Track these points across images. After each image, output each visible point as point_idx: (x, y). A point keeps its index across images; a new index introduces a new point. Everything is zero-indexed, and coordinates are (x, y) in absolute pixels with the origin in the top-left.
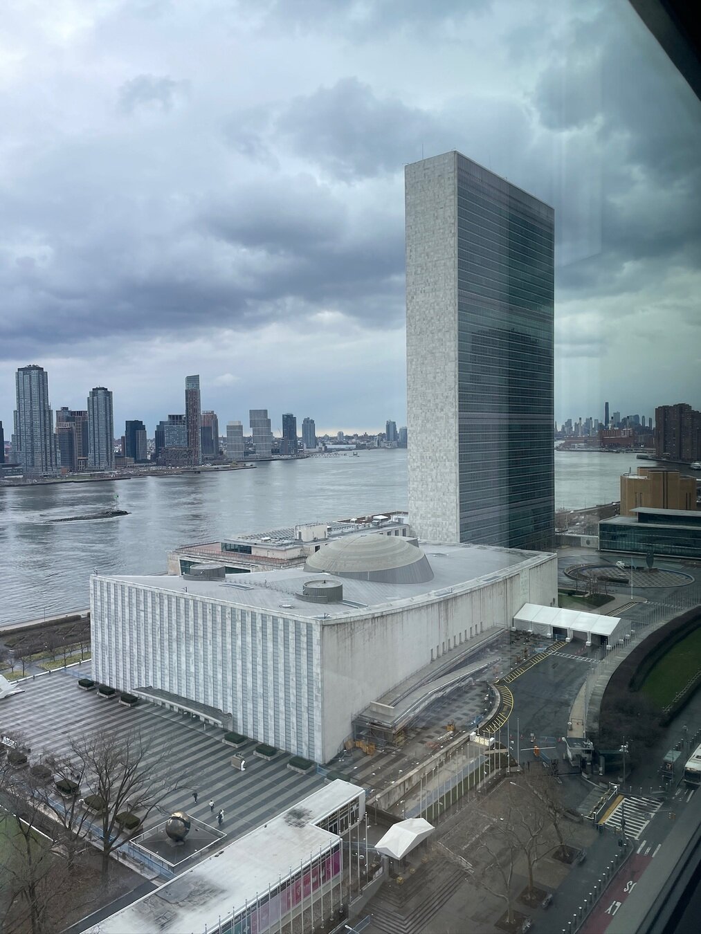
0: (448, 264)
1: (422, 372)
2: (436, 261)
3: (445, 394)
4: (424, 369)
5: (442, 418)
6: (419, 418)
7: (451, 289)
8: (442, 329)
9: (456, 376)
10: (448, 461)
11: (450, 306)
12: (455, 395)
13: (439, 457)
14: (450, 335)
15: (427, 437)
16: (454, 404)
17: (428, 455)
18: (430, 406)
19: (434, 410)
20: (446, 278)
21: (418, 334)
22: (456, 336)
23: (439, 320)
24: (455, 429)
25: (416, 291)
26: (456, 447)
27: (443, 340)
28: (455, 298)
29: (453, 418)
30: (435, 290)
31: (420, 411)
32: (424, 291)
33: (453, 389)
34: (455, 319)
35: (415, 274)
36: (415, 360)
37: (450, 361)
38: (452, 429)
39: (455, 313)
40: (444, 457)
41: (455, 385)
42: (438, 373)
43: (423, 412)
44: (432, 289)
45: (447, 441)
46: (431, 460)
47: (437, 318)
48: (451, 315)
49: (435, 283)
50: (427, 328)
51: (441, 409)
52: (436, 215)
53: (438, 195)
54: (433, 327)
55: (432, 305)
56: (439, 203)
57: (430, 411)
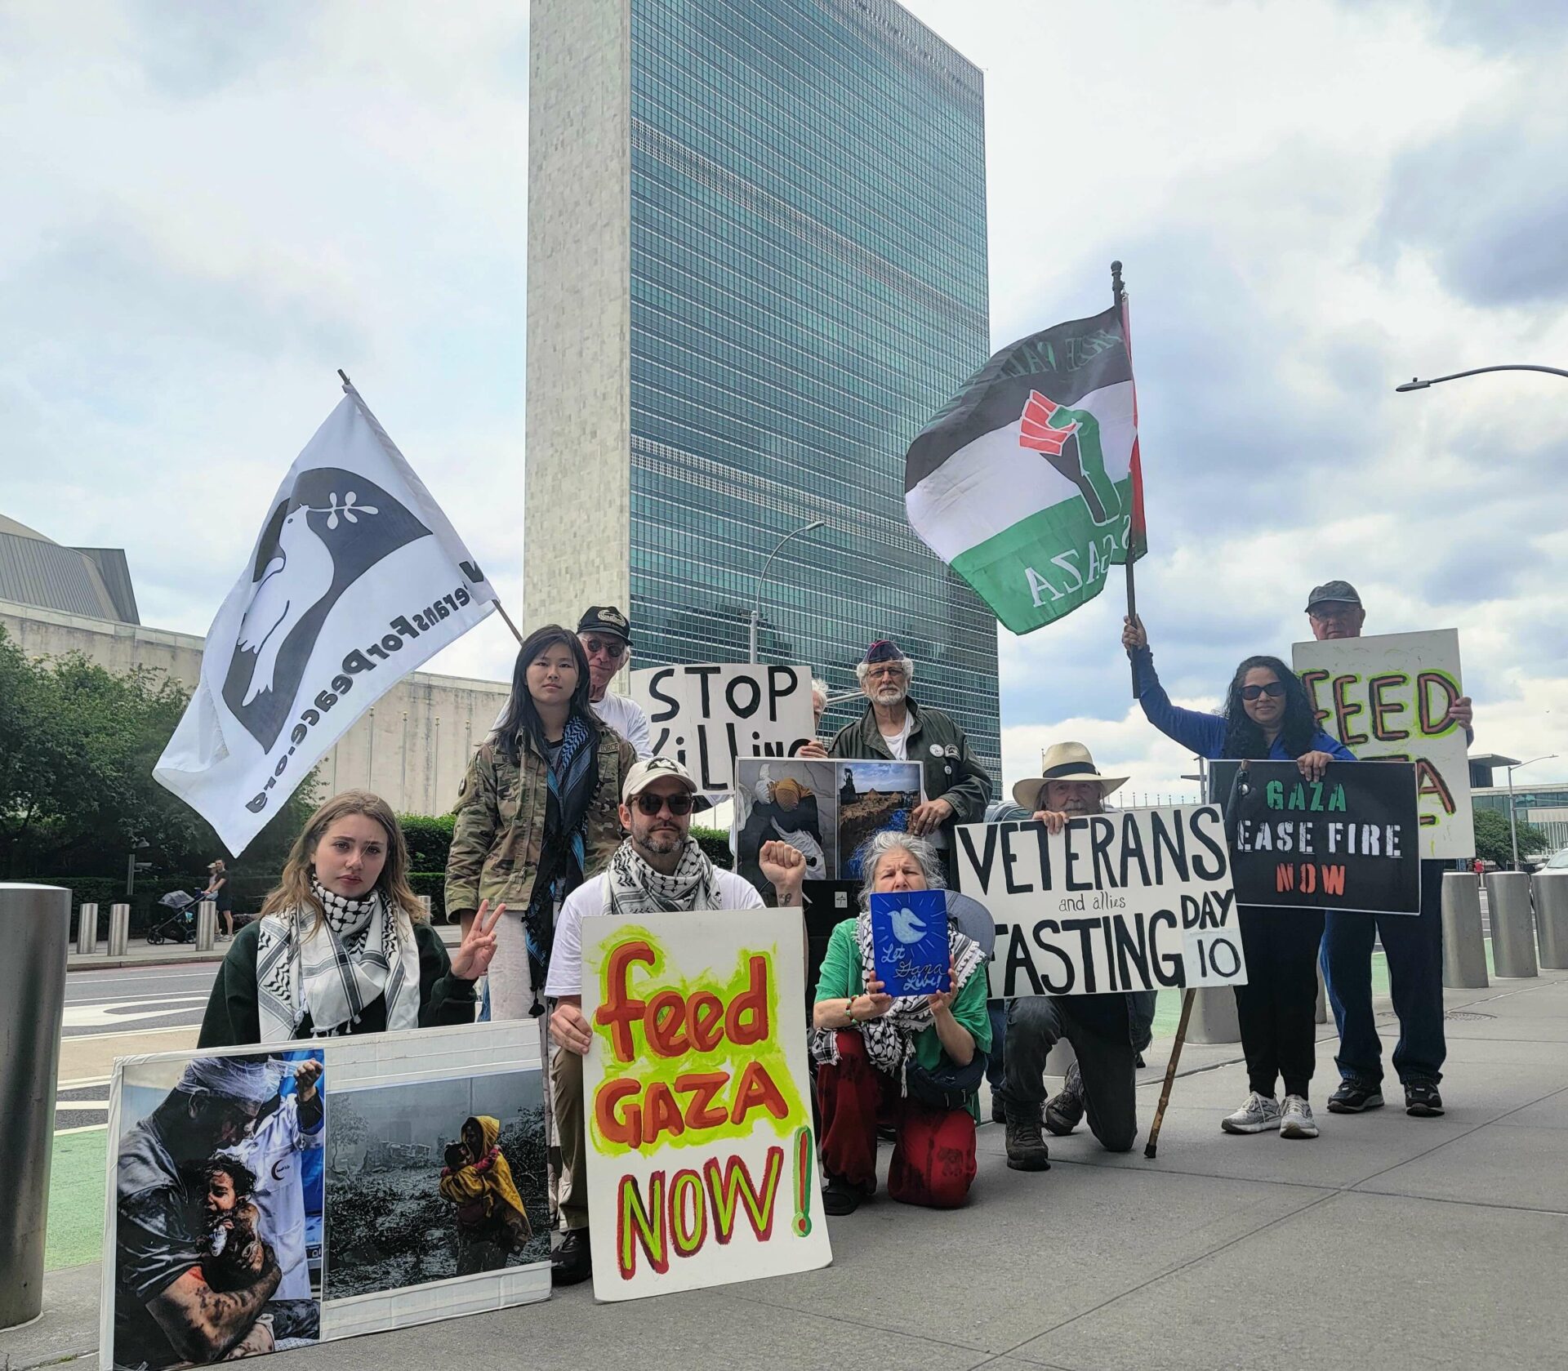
1: (555, 350)
2: (586, 59)
3: (602, 390)
4: (560, 338)
5: (592, 455)
6: (546, 469)
7: (615, 115)
8: (596, 223)
9: (624, 334)
10: (605, 569)
11: (611, 161)
12: (622, 386)
13: (586, 563)
14: (612, 232)
15: (561, 518)
16: (619, 412)
17: (563, 566)
18: (570, 432)
19: (579, 439)
20: (607, 91)
21: (549, 253)
22: (623, 233)
23: (590, 204)
24: (622, 477)
25: (547, 148)
26: (622, 526)
27: (599, 251)
28: (623, 137)
29: (616, 449)
30: (584, 130)
31: (551, 451)
32: (562, 142)
33: (616, 371)
34: (622, 187)
35: (545, 109)
36: (541, 322)
37: (611, 300)
38: (614, 478)
39: (622, 174)
40: (597, 561)
41: (621, 361)
42: (588, 338)
43: (557, 451)
44: (578, 132)
45: (605, 516)
46: (568, 576)
47: (589, 198)
48: (615, 180)
49: (584, 114)
50: (566, 232)
51: (592, 434)
54: (579, 226)
55: (578, 171)
57: (569, 444)
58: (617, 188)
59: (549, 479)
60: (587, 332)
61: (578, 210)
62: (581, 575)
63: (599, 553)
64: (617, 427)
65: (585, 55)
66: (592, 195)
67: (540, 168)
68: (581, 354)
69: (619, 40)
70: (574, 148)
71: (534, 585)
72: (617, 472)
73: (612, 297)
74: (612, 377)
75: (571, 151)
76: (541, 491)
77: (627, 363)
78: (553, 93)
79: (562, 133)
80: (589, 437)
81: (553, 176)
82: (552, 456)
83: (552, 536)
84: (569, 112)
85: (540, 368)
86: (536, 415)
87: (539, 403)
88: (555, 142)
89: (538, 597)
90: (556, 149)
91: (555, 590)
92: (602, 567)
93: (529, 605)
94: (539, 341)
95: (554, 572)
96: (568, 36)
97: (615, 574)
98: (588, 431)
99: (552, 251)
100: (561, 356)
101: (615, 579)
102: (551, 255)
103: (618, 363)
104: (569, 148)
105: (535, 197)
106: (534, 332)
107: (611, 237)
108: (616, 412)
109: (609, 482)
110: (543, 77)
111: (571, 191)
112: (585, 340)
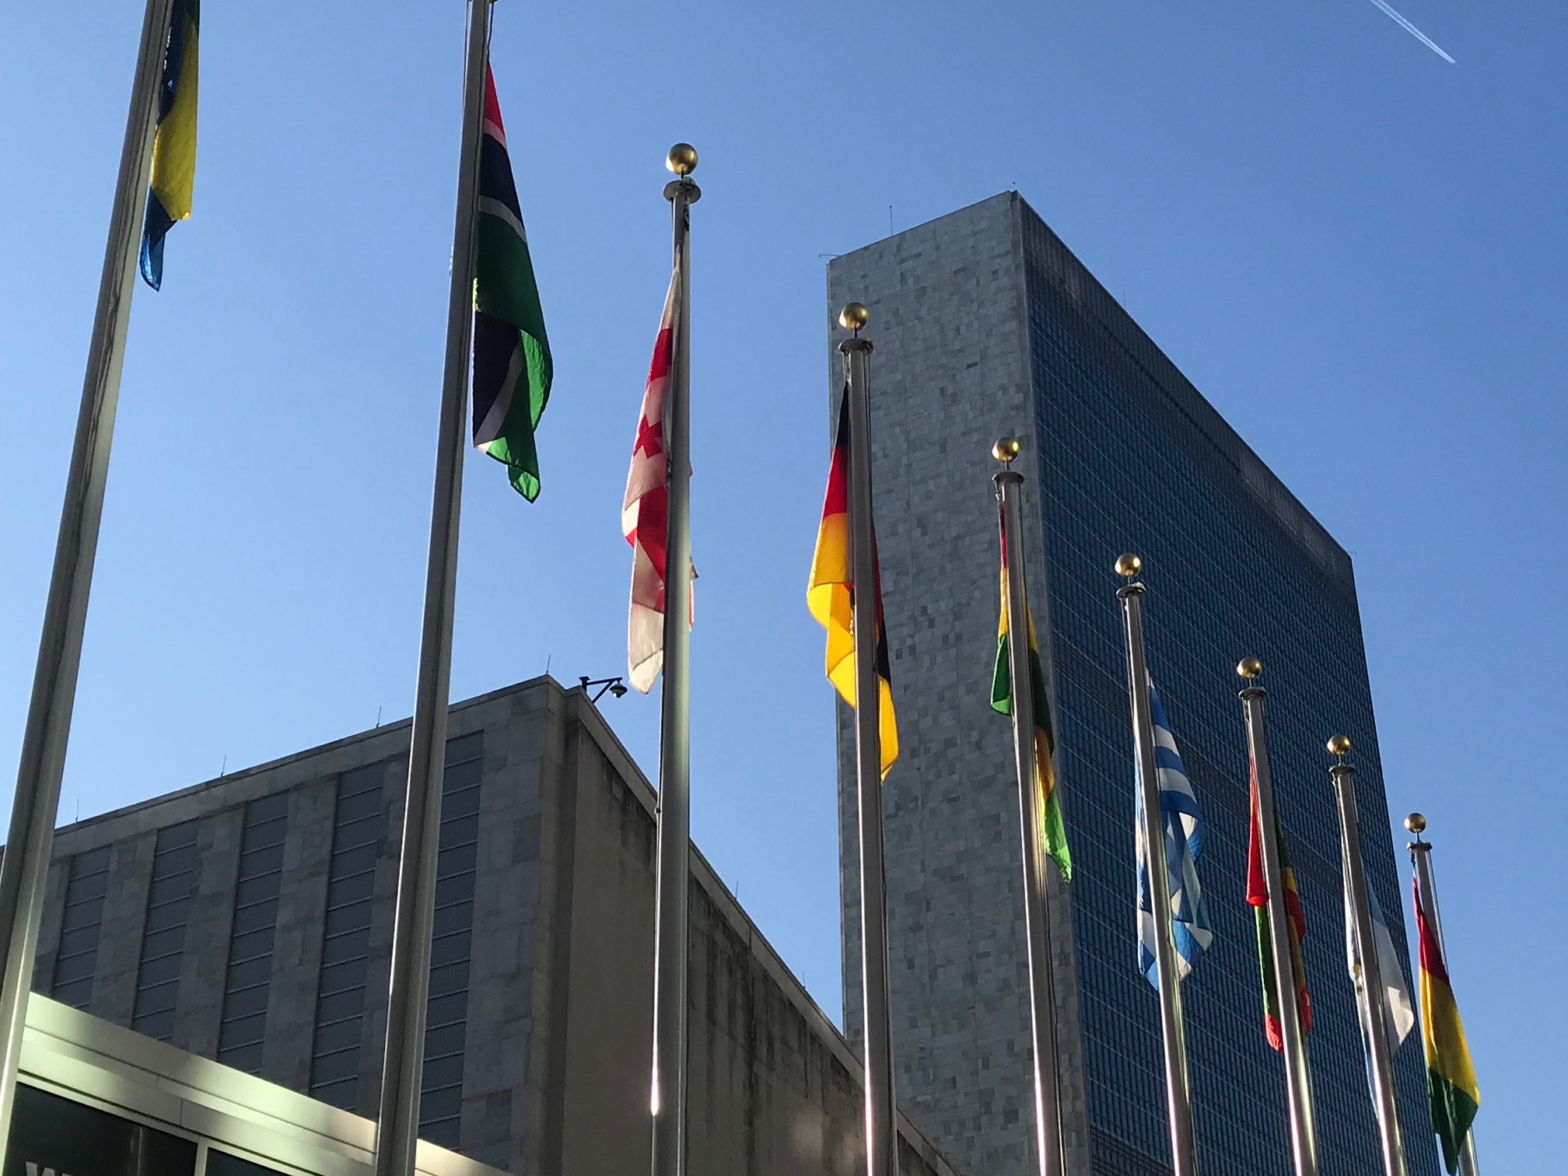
1: (911, 966)
2: (959, 537)
19: (976, 1120)
23: (978, 746)
30: (959, 637)
32: (912, 649)
42: (988, 954)
44: (946, 638)
47: (975, 736)
50: (928, 784)
51: (1006, 1114)
52: (950, 390)
53: (958, 330)
54: (955, 777)
55: (947, 693)
56: (960, 350)
57: (954, 1128)
60: (982, 946)
61: (951, 753)
65: (954, 534)
68: (971, 978)
70: (939, 660)
75: (933, 663)
79: (912, 636)
80: (1000, 1119)
84: (924, 610)
96: (916, 499)
100: (926, 979)
104: (926, 661)
111: (935, 720)
112: (981, 956)
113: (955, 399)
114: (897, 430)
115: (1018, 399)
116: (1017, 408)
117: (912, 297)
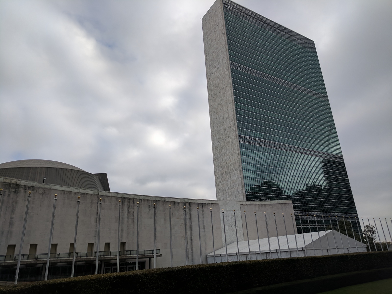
0: (223, 50)
1: (217, 119)
3: (230, 125)
4: (218, 115)
5: (229, 142)
6: (218, 148)
7: (226, 62)
8: (224, 87)
9: (234, 111)
10: (236, 170)
11: (226, 72)
12: (235, 123)
13: (230, 169)
14: (228, 88)
15: (223, 159)
16: (235, 130)
17: (224, 171)
18: (222, 137)
19: (225, 138)
20: (223, 58)
21: (213, 97)
22: (231, 87)
23: (222, 83)
24: (237, 146)
25: (210, 74)
26: (239, 158)
27: (225, 93)
28: (228, 66)
29: (235, 139)
30: (219, 68)
31: (218, 143)
32: (214, 72)
33: (233, 120)
34: (229, 77)
35: (209, 66)
36: (213, 113)
37: (230, 104)
38: (235, 147)
39: (229, 74)
40: (233, 169)
41: (234, 117)
42: (225, 114)
43: (220, 143)
44: (217, 68)
45: (234, 157)
46: (226, 174)
47: (221, 82)
48: (227, 76)
49: (218, 64)
50: (217, 91)
51: (228, 137)
52: (215, 31)
53: (216, 21)
54: (220, 89)
55: (218, 77)
56: (216, 24)
57: (223, 140)
58: (228, 78)
59: (219, 150)
60: (224, 113)
61: (219, 85)
62: (229, 173)
63: (234, 167)
64: (235, 133)
65: (217, 52)
66: (222, 81)
67: (209, 79)
68: (223, 118)
69: (225, 46)
70: (217, 72)
71: (217, 177)
72: (236, 144)
73: (229, 103)
74: (232, 122)
76: (217, 153)
77: (235, 117)
78: (211, 62)
79: (214, 70)
80: (228, 138)
81: (212, 80)
82: (219, 144)
83: (221, 164)
84: (215, 65)
85: (214, 124)
86: (214, 135)
87: (214, 132)
88: (212, 72)
89: (219, 180)
90: (213, 74)
91: (223, 178)
92: (235, 170)
93: (217, 183)
94: (213, 118)
95: (222, 173)
96: (213, 49)
97: (239, 171)
98: (227, 136)
99: (214, 96)
100: (218, 120)
101: (239, 172)
102: (214, 97)
103: (233, 118)
105: (209, 86)
106: (211, 116)
107: (228, 89)
108: (234, 130)
109: (234, 148)
110: (208, 60)
111: (217, 82)
112: (224, 115)
113: (216, 32)
114: (210, 40)
115: (223, 28)
116: (223, 29)
117: (210, 19)
